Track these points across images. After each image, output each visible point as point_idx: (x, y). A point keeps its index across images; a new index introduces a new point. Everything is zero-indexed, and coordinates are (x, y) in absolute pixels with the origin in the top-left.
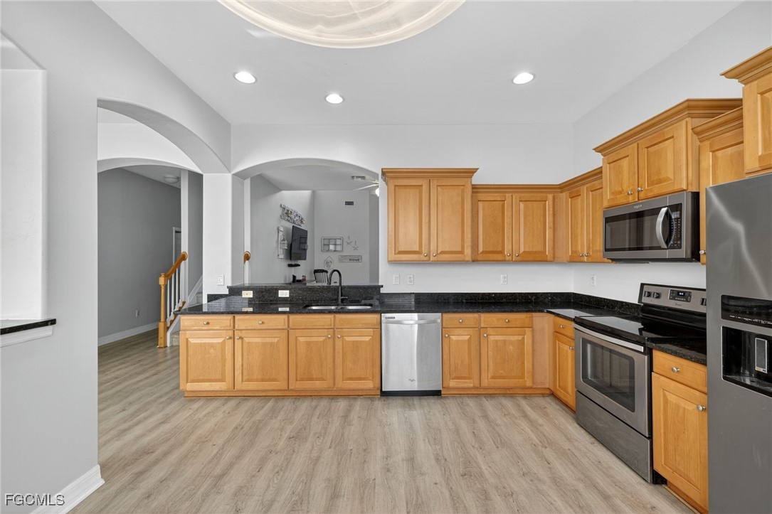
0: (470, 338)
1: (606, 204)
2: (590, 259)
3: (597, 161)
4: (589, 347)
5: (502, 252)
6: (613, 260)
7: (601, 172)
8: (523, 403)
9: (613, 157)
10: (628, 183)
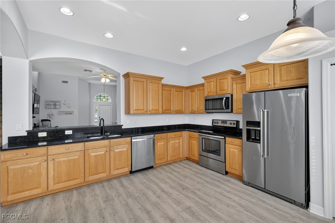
0: (164, 143)
1: (206, 95)
2: (198, 112)
3: (203, 81)
4: (204, 139)
5: (170, 110)
6: (207, 112)
7: (204, 85)
8: (181, 163)
9: (208, 81)
10: (213, 89)
